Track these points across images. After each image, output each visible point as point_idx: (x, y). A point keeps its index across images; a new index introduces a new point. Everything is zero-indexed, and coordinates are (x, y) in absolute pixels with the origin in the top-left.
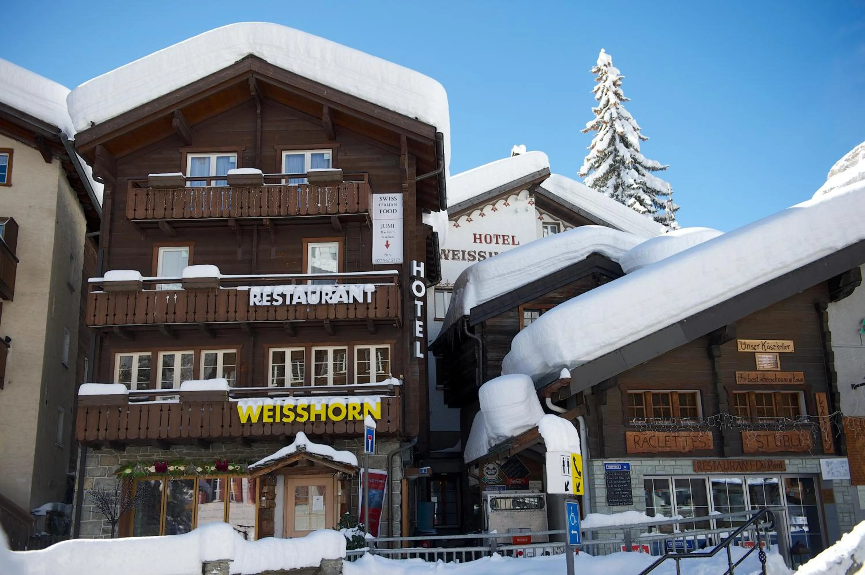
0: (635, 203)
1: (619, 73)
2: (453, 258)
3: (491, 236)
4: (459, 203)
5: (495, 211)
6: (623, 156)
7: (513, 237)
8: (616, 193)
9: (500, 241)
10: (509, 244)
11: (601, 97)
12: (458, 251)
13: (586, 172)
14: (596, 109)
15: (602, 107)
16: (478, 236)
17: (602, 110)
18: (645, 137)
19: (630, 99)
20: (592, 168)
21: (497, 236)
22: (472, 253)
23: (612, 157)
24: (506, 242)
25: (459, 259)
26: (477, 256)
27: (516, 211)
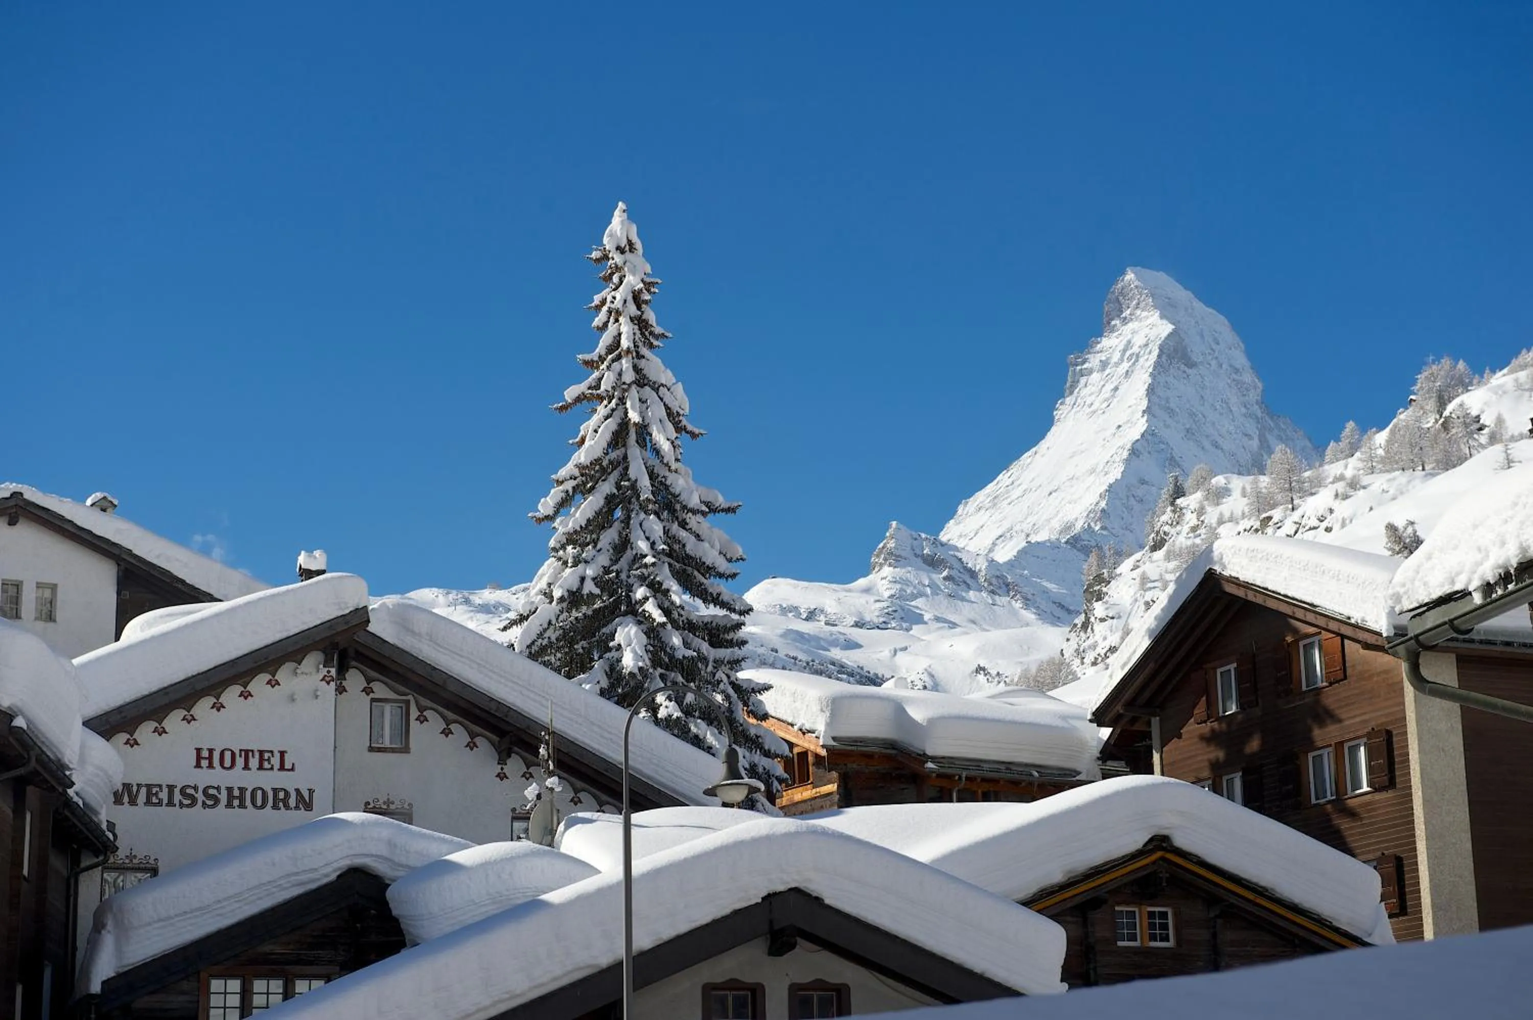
0: (646, 599)
1: (648, 269)
2: (148, 802)
3: (233, 754)
4: (165, 688)
5: (246, 698)
6: (636, 480)
7: (282, 754)
8: (615, 568)
9: (254, 762)
10: (272, 769)
11: (606, 325)
12: (160, 786)
13: (550, 512)
14: (588, 357)
15: (603, 353)
16: (205, 754)
17: (602, 359)
18: (697, 431)
19: (670, 335)
20: (565, 503)
21: (247, 752)
22: (190, 791)
23: (614, 477)
24: (266, 765)
25: (160, 804)
26: (200, 796)
27: (292, 699)
